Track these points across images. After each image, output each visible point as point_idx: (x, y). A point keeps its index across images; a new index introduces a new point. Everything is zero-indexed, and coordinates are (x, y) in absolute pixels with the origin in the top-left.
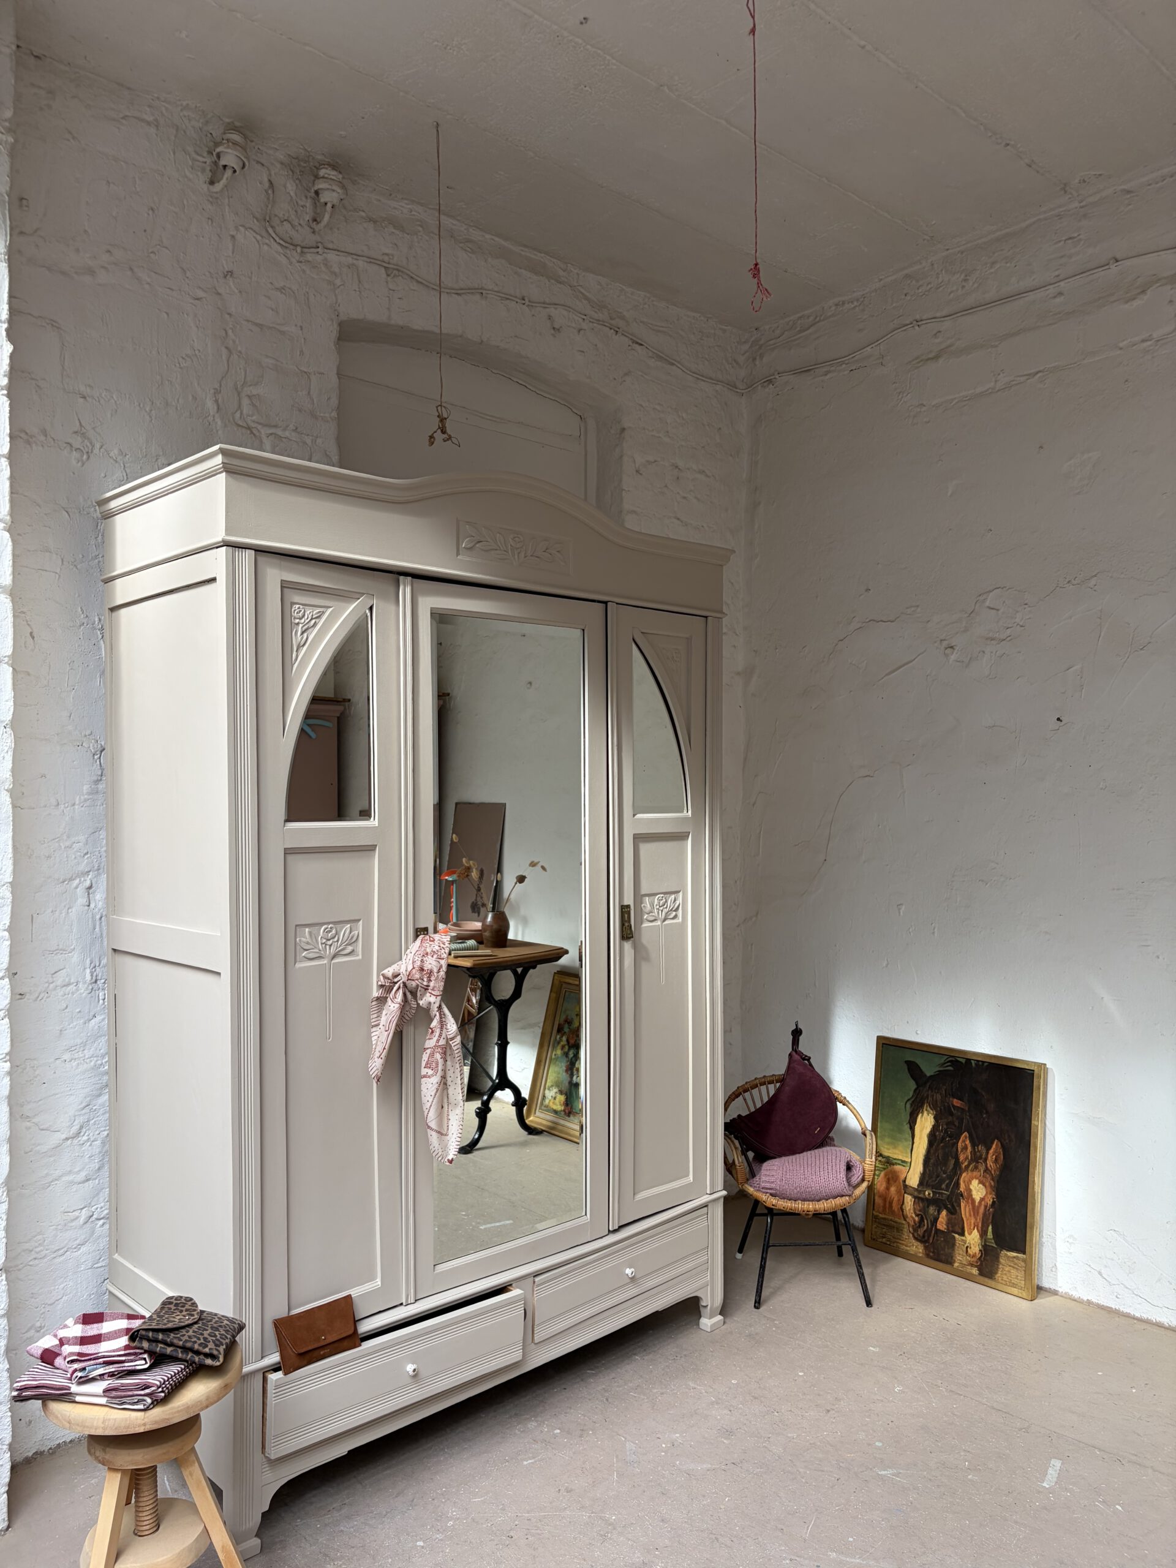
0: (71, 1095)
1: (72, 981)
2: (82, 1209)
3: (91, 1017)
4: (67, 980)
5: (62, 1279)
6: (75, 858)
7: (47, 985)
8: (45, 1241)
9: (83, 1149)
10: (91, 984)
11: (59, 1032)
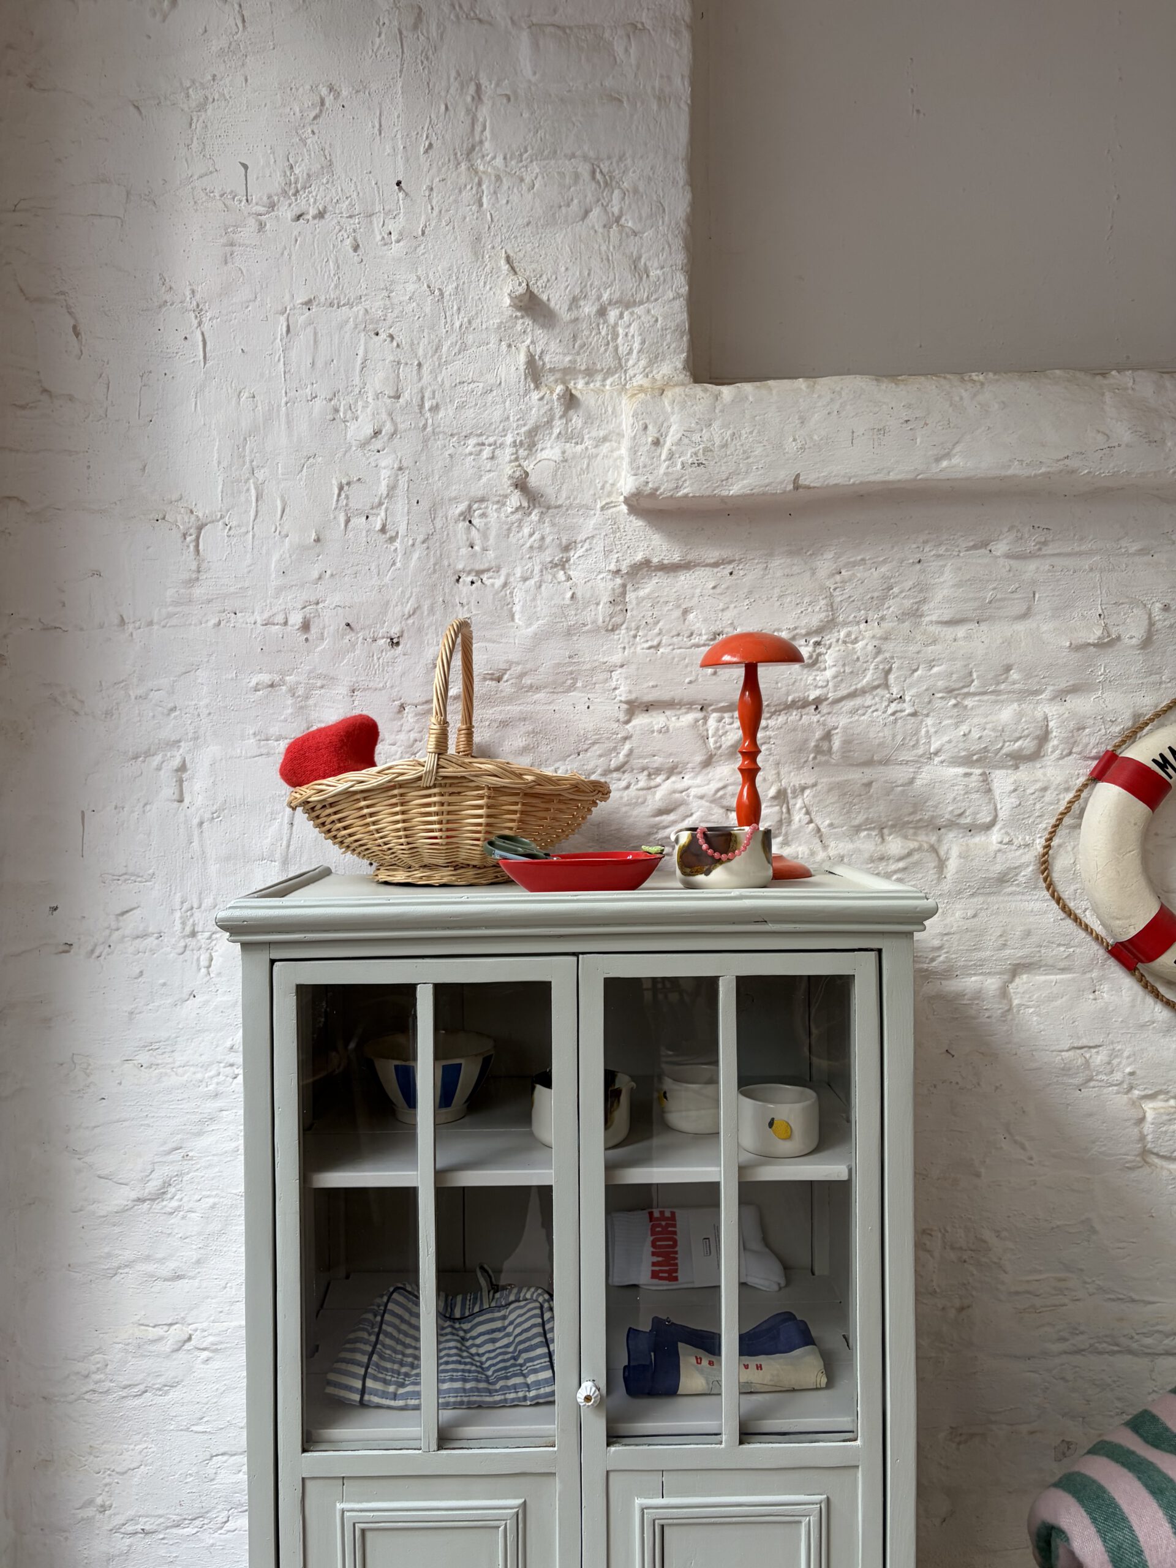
0: (148, 1125)
1: (151, 930)
2: (171, 1325)
3: (185, 996)
4: (141, 929)
5: (141, 1435)
6: (154, 716)
7: (107, 932)
8: (107, 1365)
9: (172, 1221)
10: (184, 937)
11: (127, 1014)
